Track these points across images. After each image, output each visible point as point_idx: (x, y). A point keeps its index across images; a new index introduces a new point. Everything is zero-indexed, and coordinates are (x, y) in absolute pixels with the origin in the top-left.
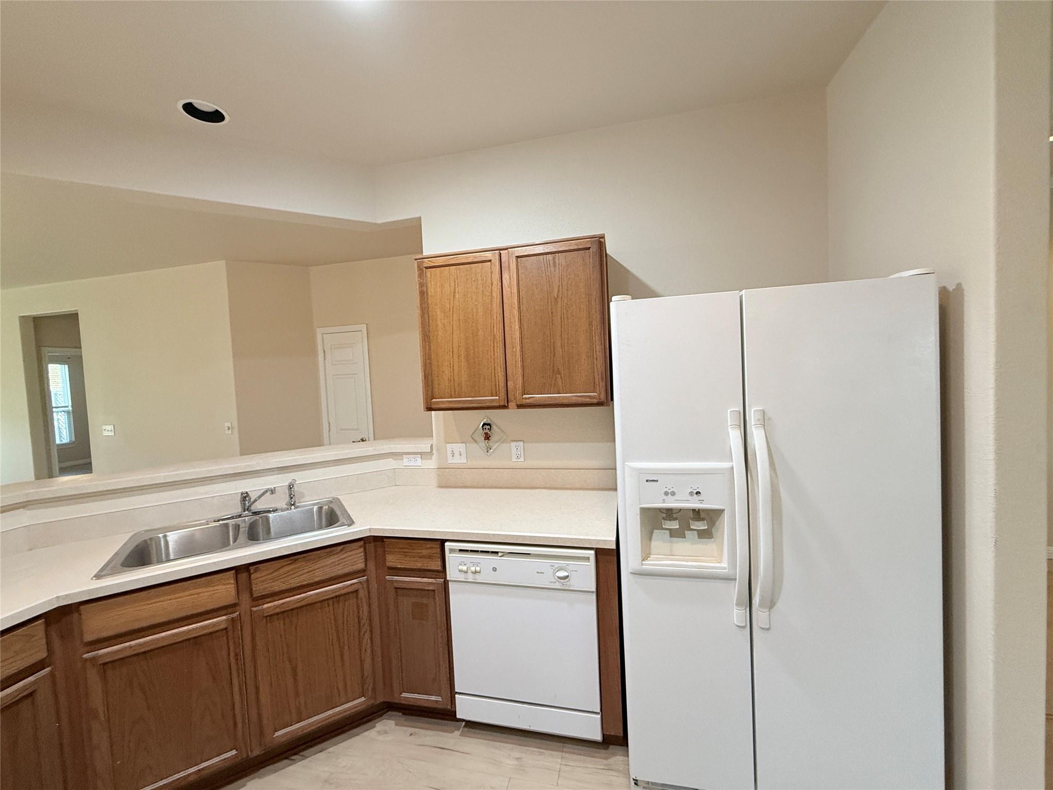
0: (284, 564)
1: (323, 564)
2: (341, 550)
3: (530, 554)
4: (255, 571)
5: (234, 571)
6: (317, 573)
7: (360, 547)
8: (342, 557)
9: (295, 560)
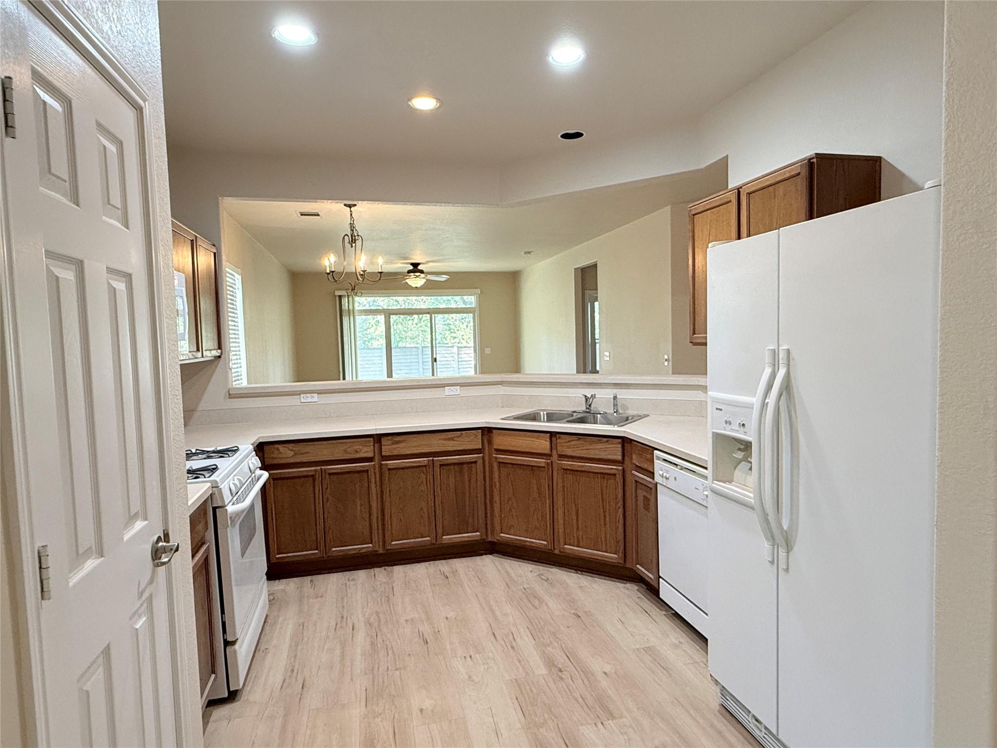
0: (574, 439)
1: (595, 447)
2: (607, 441)
3: (695, 472)
4: (559, 437)
5: (549, 434)
6: (592, 452)
7: (619, 443)
8: (607, 446)
9: (580, 439)
